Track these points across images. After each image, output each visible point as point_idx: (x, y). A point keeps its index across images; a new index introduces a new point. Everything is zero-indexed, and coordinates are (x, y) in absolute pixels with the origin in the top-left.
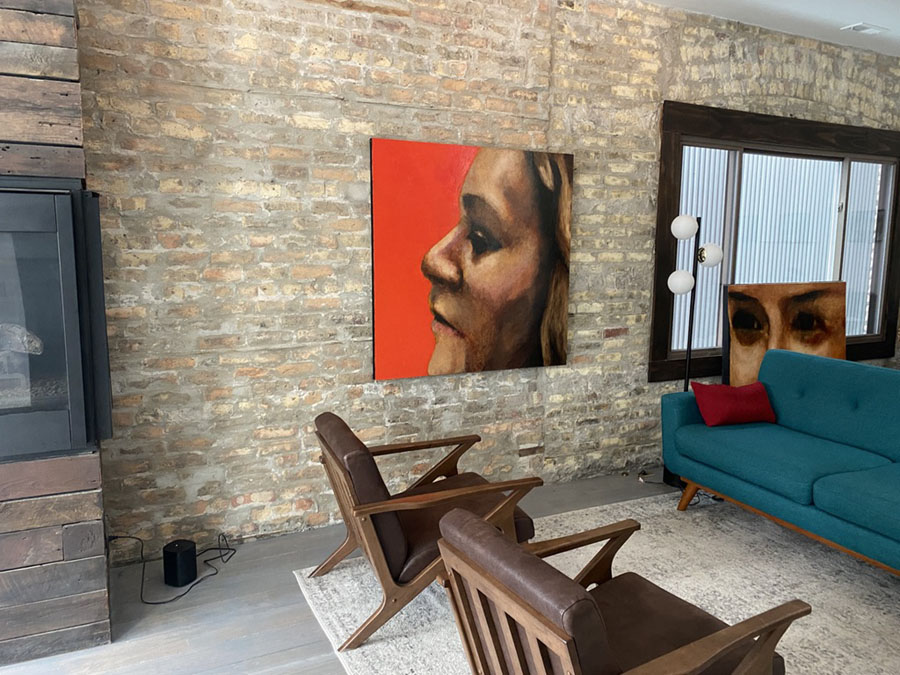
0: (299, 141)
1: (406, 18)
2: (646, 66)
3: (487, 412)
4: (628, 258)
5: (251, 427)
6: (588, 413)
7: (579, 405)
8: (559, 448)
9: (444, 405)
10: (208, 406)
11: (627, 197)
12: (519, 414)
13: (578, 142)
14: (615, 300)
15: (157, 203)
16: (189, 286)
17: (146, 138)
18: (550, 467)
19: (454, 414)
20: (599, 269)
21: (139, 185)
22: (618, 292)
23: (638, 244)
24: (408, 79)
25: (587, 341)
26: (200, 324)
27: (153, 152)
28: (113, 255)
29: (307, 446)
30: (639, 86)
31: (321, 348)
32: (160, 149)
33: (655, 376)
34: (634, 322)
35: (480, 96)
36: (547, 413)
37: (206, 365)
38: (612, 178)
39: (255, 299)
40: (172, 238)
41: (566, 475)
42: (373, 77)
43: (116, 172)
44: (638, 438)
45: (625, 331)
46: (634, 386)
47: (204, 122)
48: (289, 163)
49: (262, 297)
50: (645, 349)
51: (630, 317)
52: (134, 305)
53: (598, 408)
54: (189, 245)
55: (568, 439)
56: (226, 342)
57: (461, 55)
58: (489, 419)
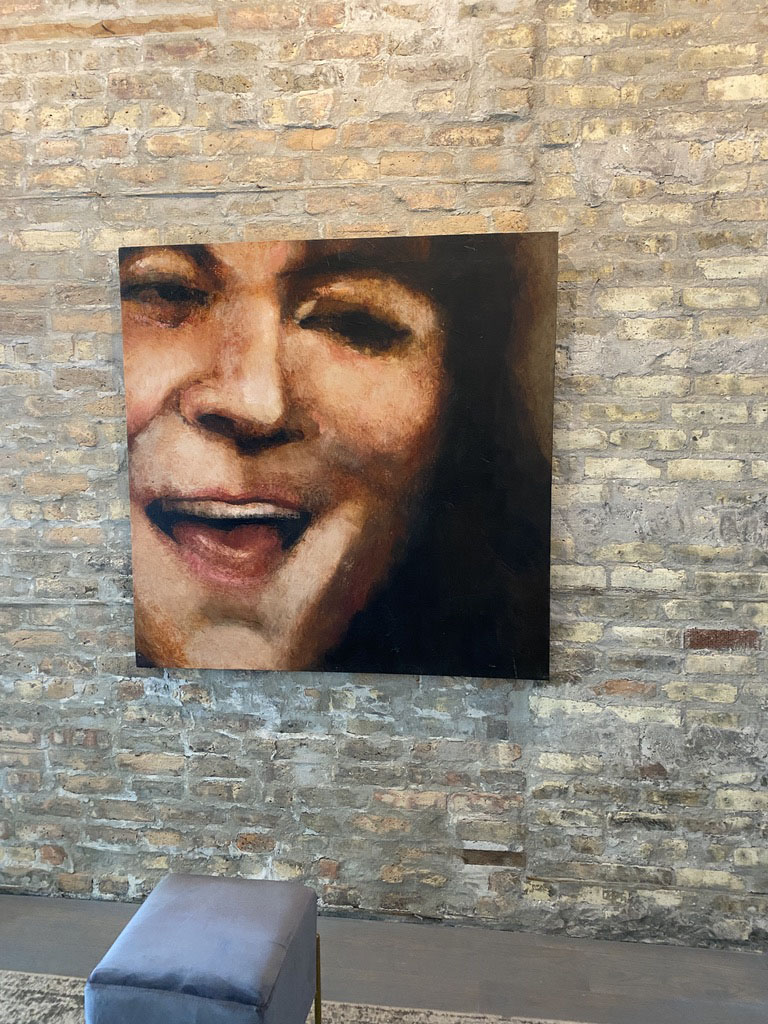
1: (206, 30)
3: (389, 764)
4: (757, 472)
6: (642, 804)
7: (614, 783)
8: (564, 865)
9: (298, 736)
11: (753, 333)
12: (465, 779)
14: (718, 565)
18: (540, 899)
19: (317, 756)
22: (727, 548)
24: (218, 142)
25: (636, 650)
29: (55, 764)
31: (71, 611)
35: (366, 152)
36: (532, 788)
38: (705, 291)
42: (150, 147)
45: (749, 637)
48: (14, 310)
51: (765, 606)
57: (321, 78)
58: (392, 779)
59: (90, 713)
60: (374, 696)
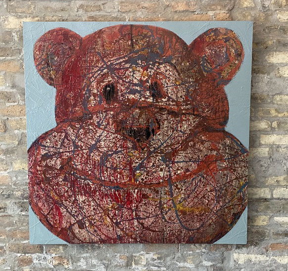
60: (156, 257)
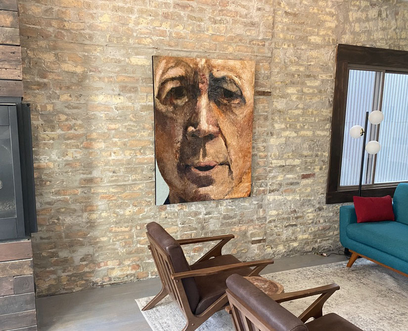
0: (133, 72)
1: (191, 2)
2: (328, 24)
3: (234, 220)
4: (316, 134)
5: (108, 226)
6: (291, 221)
7: (286, 216)
8: (274, 240)
9: (210, 216)
10: (85, 215)
11: (316, 100)
12: (252, 221)
13: (288, 69)
14: (308, 158)
15: (59, 107)
16: (75, 151)
17: (53, 72)
18: (269, 250)
19: (215, 221)
20: (299, 141)
21: (49, 97)
22: (310, 153)
23: (322, 126)
24: (193, 36)
25: (291, 181)
26: (81, 171)
27: (56, 80)
28: (36, 135)
29: (137, 237)
30: (324, 36)
31: (144, 184)
32: (60, 78)
33: (330, 200)
34: (318, 170)
35: (232, 44)
36: (268, 221)
37: (85, 193)
38: (307, 88)
39: (110, 158)
40: (66, 126)
41: (278, 254)
42: (174, 35)
43: (38, 91)
44: (319, 235)
45: (313, 175)
46: (318, 206)
47: (83, 63)
48: (128, 84)
49: (113, 157)
50: (325, 185)
51: (316, 167)
52: (47, 161)
53: (297, 218)
54: (75, 130)
55: (279, 235)
56: (95, 181)
57: (222, 21)
58: (235, 224)
59: (149, 217)
